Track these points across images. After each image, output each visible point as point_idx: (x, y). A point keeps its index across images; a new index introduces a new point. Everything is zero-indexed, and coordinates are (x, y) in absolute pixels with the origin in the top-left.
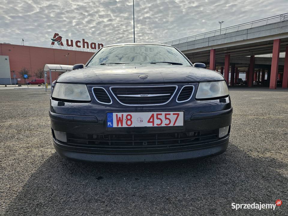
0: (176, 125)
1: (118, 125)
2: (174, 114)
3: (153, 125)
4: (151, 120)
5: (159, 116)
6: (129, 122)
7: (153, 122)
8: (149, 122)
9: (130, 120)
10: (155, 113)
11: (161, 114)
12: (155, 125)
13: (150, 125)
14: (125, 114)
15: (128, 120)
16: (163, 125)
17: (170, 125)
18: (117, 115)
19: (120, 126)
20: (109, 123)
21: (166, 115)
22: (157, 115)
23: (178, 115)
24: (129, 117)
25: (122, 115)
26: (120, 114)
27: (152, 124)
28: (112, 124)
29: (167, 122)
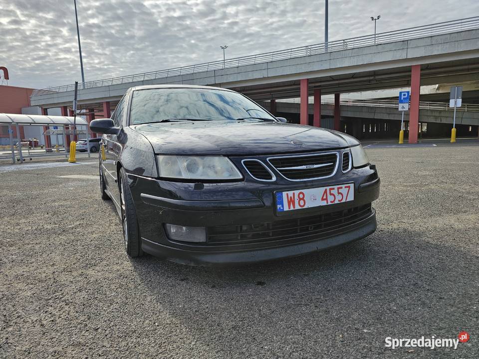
0: (347, 200)
1: (289, 207)
2: (346, 187)
3: (327, 203)
4: (325, 197)
5: (332, 192)
6: (302, 203)
7: (326, 199)
8: (323, 199)
9: (303, 199)
10: (328, 188)
11: (334, 189)
12: (329, 203)
13: (324, 203)
14: (297, 192)
15: (300, 199)
16: (337, 202)
17: (343, 201)
18: (287, 194)
19: (292, 208)
20: (279, 206)
21: (338, 188)
22: (330, 189)
23: (349, 187)
24: (301, 196)
25: (294, 194)
26: (290, 193)
27: (326, 201)
28: (283, 206)
29: (340, 197)
